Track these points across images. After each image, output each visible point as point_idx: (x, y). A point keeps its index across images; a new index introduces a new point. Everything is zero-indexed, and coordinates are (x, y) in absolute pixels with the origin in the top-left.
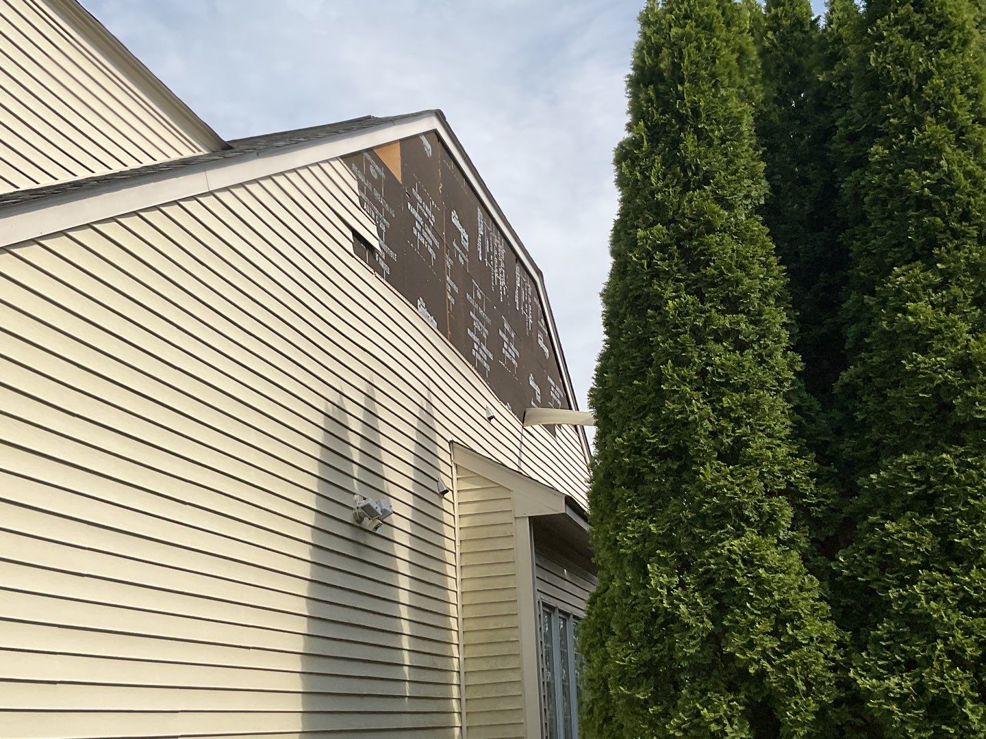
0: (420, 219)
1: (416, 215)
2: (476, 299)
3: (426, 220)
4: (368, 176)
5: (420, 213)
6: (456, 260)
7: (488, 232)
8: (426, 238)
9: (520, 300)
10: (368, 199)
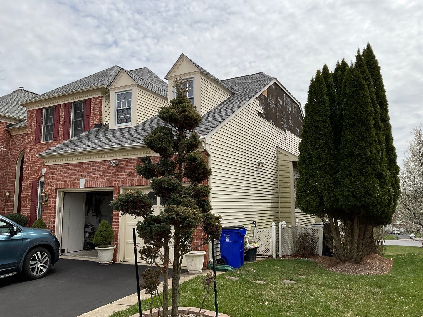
0: (271, 103)
1: (270, 102)
2: (284, 115)
3: (272, 103)
4: (261, 99)
5: (271, 102)
6: (279, 108)
7: (287, 98)
8: (272, 106)
9: (294, 111)
10: (261, 104)
